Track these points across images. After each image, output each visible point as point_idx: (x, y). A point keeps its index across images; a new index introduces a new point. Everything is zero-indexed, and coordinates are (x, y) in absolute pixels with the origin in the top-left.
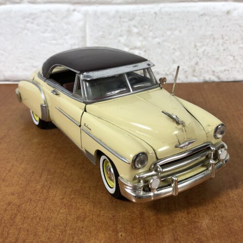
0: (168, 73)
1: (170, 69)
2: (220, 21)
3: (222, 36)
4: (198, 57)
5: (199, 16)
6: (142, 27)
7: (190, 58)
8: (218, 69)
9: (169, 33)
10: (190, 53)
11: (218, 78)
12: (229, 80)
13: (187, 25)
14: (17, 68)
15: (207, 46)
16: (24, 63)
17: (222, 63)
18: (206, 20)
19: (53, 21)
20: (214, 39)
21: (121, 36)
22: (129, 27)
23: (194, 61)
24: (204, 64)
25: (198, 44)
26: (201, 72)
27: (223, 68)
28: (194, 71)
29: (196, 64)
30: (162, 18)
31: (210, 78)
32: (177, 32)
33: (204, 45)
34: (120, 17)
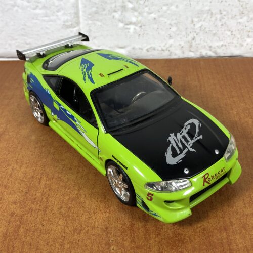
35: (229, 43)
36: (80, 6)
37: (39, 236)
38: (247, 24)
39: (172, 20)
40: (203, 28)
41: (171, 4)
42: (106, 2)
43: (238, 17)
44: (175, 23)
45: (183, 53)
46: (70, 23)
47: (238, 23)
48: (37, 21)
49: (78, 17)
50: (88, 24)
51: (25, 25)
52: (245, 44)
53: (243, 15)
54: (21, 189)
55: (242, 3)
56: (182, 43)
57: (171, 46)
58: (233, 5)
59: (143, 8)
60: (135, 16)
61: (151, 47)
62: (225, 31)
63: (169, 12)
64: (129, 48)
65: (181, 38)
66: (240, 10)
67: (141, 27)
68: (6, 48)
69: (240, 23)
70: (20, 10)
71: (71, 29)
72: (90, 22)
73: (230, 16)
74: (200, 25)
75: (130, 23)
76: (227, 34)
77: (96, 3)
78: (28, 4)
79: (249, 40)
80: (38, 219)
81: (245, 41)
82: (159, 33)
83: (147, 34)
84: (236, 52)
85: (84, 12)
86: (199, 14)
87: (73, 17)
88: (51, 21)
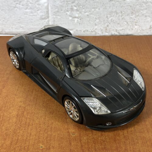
0: (93, 31)
1: (93, 28)
2: (120, 4)
3: (121, 11)
4: (109, 22)
5: (109, 1)
6: (79, 7)
7: (104, 23)
8: (119, 29)
9: (93, 10)
10: (104, 21)
11: (119, 33)
12: (125, 34)
13: (103, 6)
14: (12, 28)
15: (113, 17)
16: (15, 25)
17: (121, 26)
18: (113, 3)
19: (31, 3)
20: (117, 13)
21: (68, 11)
22: (72, 6)
23: (107, 24)
24: (112, 26)
25: (109, 16)
26: (110, 30)
27: (122, 28)
28: (106, 29)
29: (108, 26)
30: (89, 2)
31: (114, 33)
32: (97, 10)
33: (112, 16)
34: (67, 1)
35: (126, 28)
36: (50, 8)
37: (34, 115)
38: (135, 18)
39: (97, 16)
40: (113, 20)
41: (96, 8)
42: (63, 6)
43: (130, 15)
44: (98, 18)
45: (102, 33)
46: (44, 17)
47: (130, 18)
48: (27, 15)
49: (48, 14)
50: (53, 18)
51: (20, 17)
52: (134, 29)
53: (133, 14)
54: (23, 96)
55: (132, 8)
56: (102, 28)
57: (96, 29)
58: (127, 9)
59: (82, 10)
60: (78, 14)
61: (86, 30)
62: (124, 22)
63: (95, 12)
64: (75, 30)
65: (101, 25)
66: (131, 11)
67: (80, 19)
68: (10, 30)
69: (131, 18)
70: (18, 10)
71: (45, 20)
72: (54, 16)
73: (126, 14)
74: (111, 19)
75: (75, 17)
76: (125, 24)
77: (57, 7)
78: (22, 7)
79: (136, 27)
80: (33, 109)
81: (134, 27)
82: (90, 23)
83: (84, 23)
84: (130, 32)
85: (51, 11)
86: (110, 13)
87: (45, 13)
88: (34, 15)
